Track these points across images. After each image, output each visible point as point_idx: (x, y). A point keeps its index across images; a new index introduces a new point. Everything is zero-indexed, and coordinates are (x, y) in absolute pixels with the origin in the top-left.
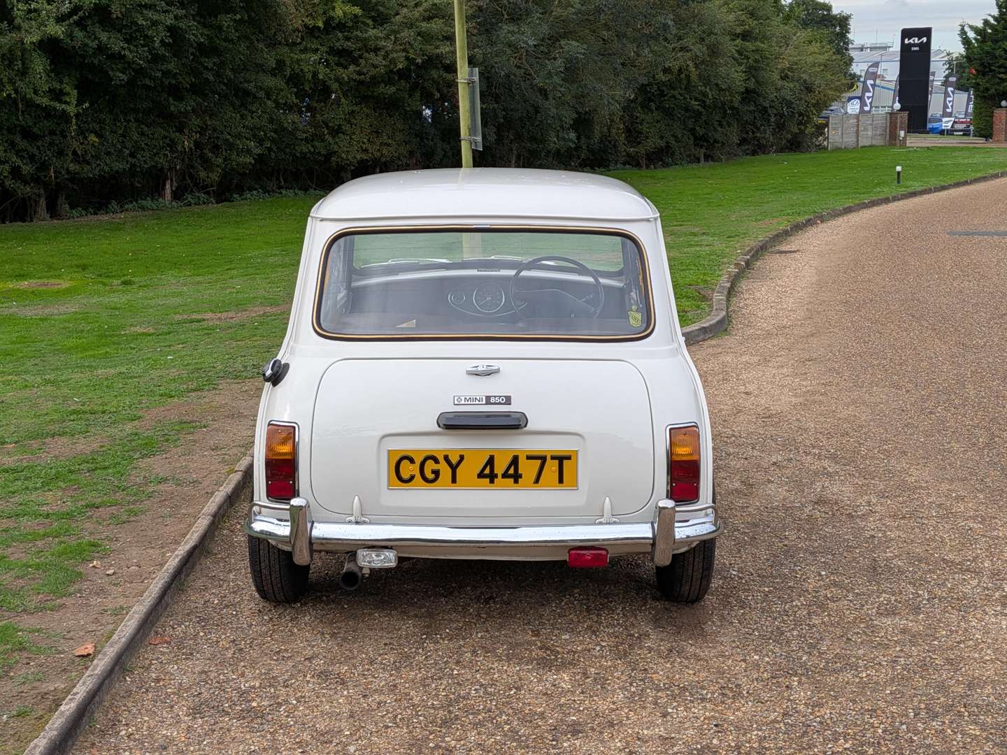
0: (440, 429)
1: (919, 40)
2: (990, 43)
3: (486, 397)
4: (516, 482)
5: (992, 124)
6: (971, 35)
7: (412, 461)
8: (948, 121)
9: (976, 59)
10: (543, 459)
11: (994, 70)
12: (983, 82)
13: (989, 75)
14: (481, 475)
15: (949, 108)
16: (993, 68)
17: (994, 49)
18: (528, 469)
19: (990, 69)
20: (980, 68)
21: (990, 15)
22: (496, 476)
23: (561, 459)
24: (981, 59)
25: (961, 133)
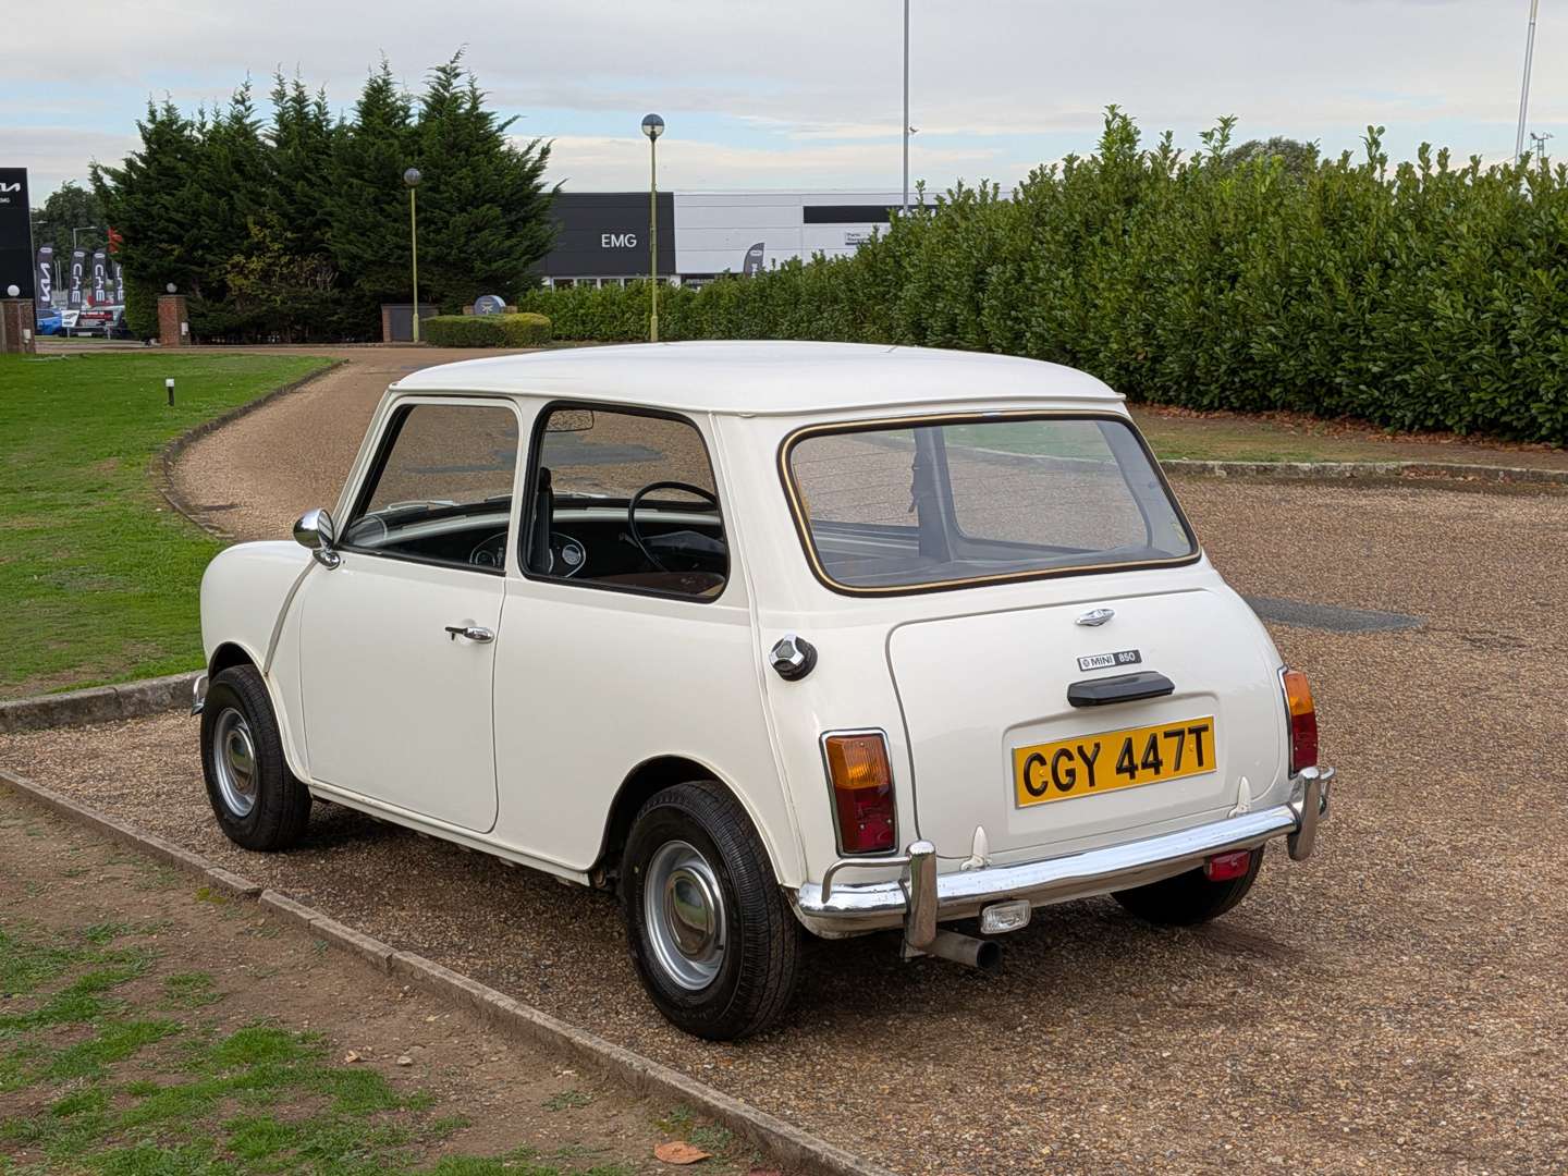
0: (1074, 709)
1: (7, 187)
2: (140, 196)
3: (1114, 655)
4: (1157, 772)
5: (157, 320)
6: (108, 181)
7: (1043, 762)
8: (71, 316)
9: (122, 219)
10: (1180, 733)
11: (152, 237)
12: (136, 253)
13: (144, 244)
14: (1120, 770)
15: (45, 295)
16: (150, 233)
17: (147, 204)
18: (1167, 749)
19: (146, 235)
20: (129, 234)
21: (134, 153)
22: (1136, 768)
23: (1199, 731)
24: (131, 219)
25: (90, 334)
